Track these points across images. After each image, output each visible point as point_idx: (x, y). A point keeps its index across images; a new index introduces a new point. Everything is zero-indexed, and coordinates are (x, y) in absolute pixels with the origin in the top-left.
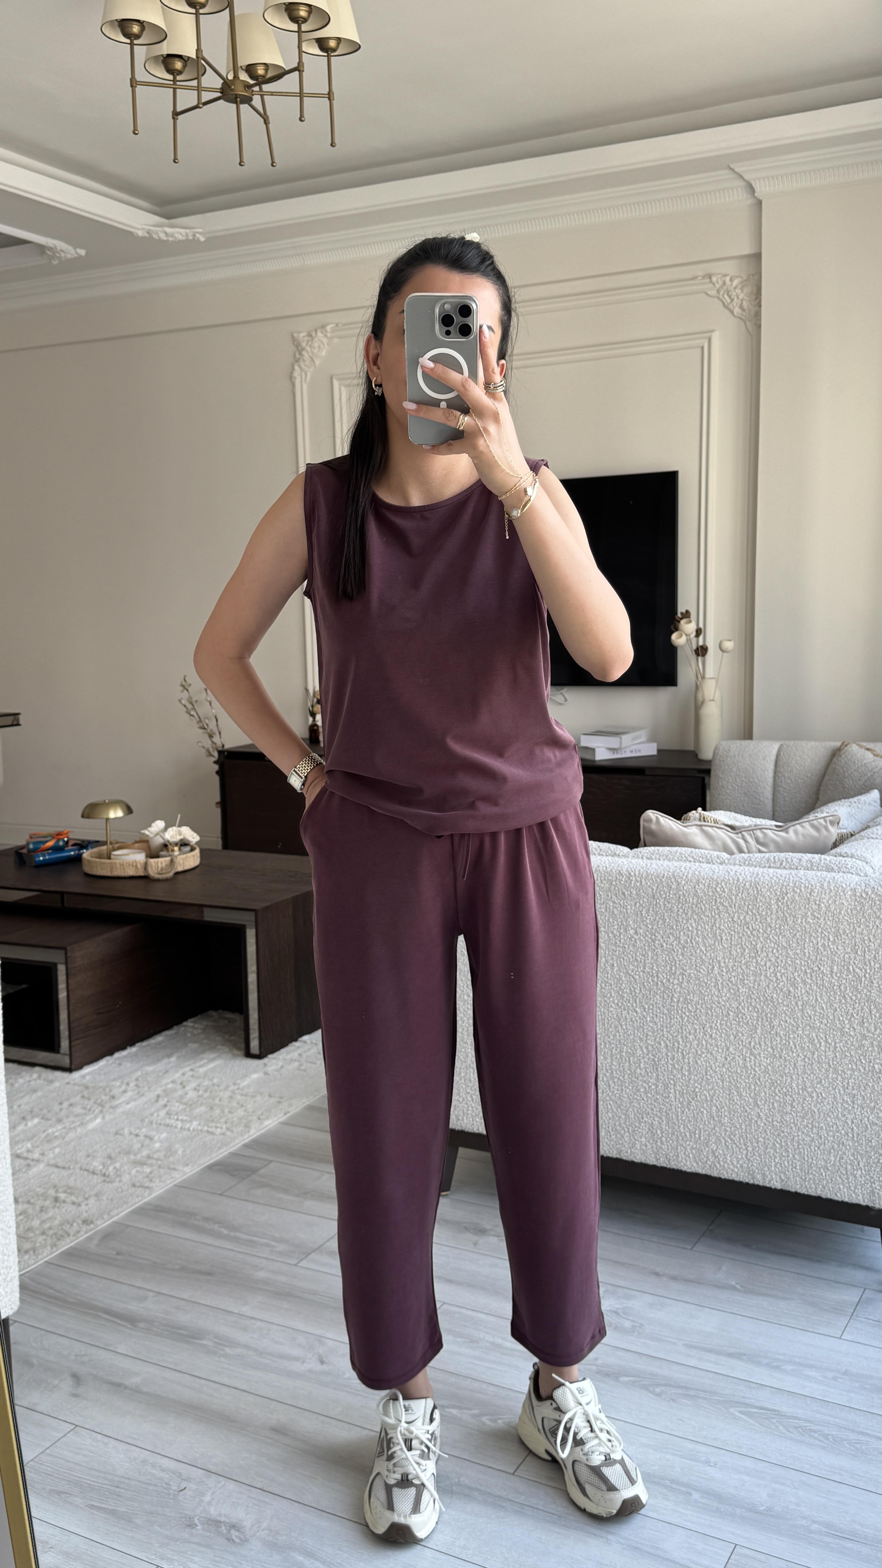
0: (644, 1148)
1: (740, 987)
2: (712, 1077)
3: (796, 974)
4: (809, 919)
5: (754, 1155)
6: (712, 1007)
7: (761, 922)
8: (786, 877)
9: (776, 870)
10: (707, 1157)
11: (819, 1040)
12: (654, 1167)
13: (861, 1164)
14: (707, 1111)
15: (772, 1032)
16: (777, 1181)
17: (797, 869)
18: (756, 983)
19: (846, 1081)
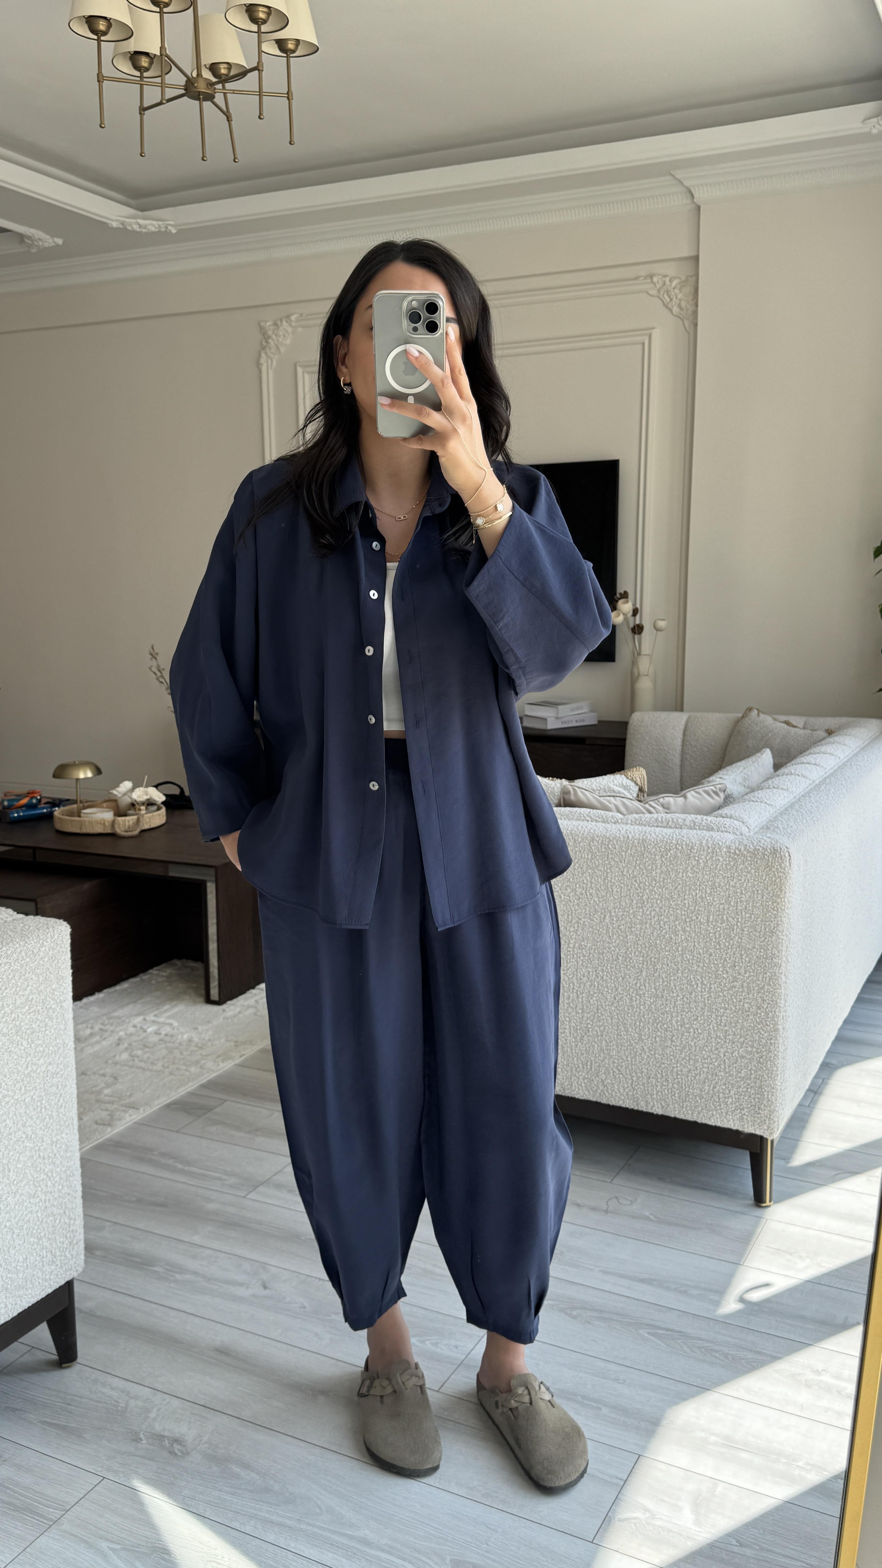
1: (628, 934)
2: (602, 1015)
3: (677, 923)
4: (689, 874)
5: (638, 1084)
6: (603, 952)
7: (647, 876)
8: (670, 835)
9: (662, 828)
10: (598, 1086)
11: (696, 981)
13: (732, 1092)
14: (598, 1046)
15: (656, 975)
16: (658, 1108)
17: (681, 828)
18: (642, 931)
19: (719, 1018)
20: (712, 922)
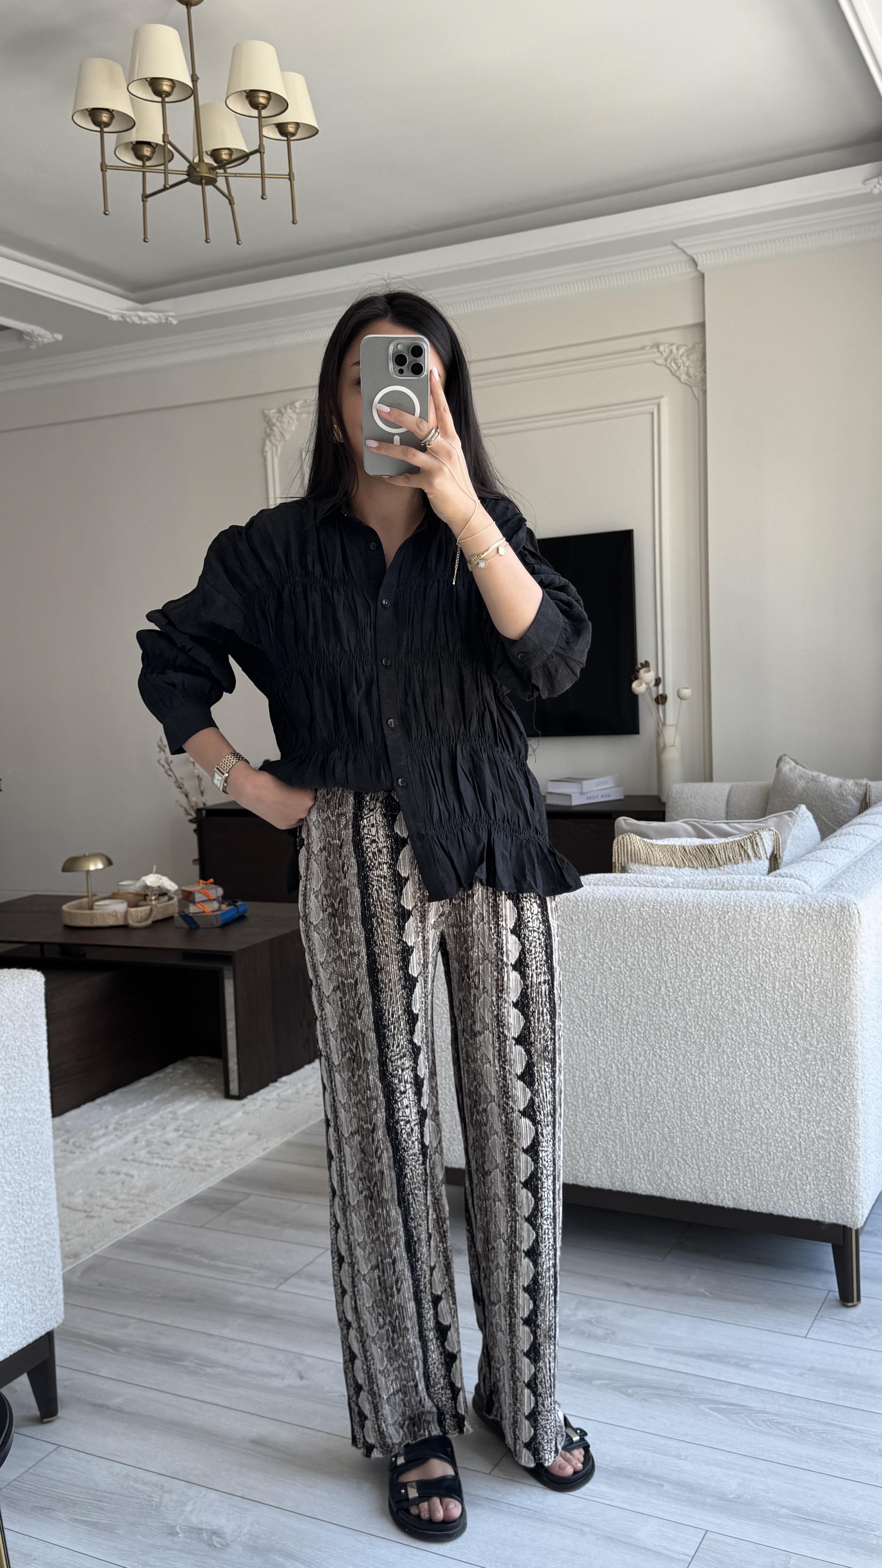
0: (599, 1172)
1: (687, 1006)
2: (662, 1098)
3: (740, 992)
4: (750, 937)
5: (706, 1174)
6: (660, 1028)
7: (705, 942)
10: (661, 1179)
11: (764, 1056)
12: (610, 1192)
13: (810, 1179)
14: (660, 1133)
15: (719, 1050)
16: (729, 1200)
17: (738, 889)
18: (702, 1002)
19: (792, 1096)
20: (778, 990)
